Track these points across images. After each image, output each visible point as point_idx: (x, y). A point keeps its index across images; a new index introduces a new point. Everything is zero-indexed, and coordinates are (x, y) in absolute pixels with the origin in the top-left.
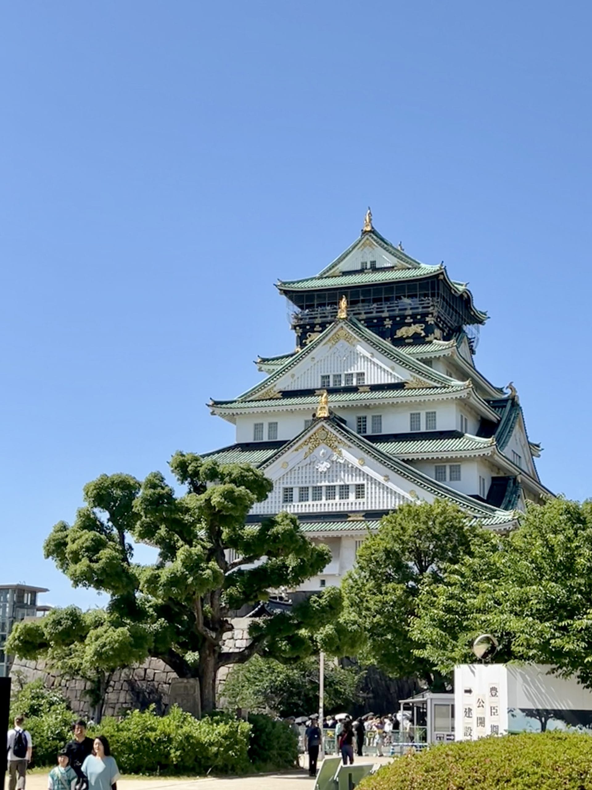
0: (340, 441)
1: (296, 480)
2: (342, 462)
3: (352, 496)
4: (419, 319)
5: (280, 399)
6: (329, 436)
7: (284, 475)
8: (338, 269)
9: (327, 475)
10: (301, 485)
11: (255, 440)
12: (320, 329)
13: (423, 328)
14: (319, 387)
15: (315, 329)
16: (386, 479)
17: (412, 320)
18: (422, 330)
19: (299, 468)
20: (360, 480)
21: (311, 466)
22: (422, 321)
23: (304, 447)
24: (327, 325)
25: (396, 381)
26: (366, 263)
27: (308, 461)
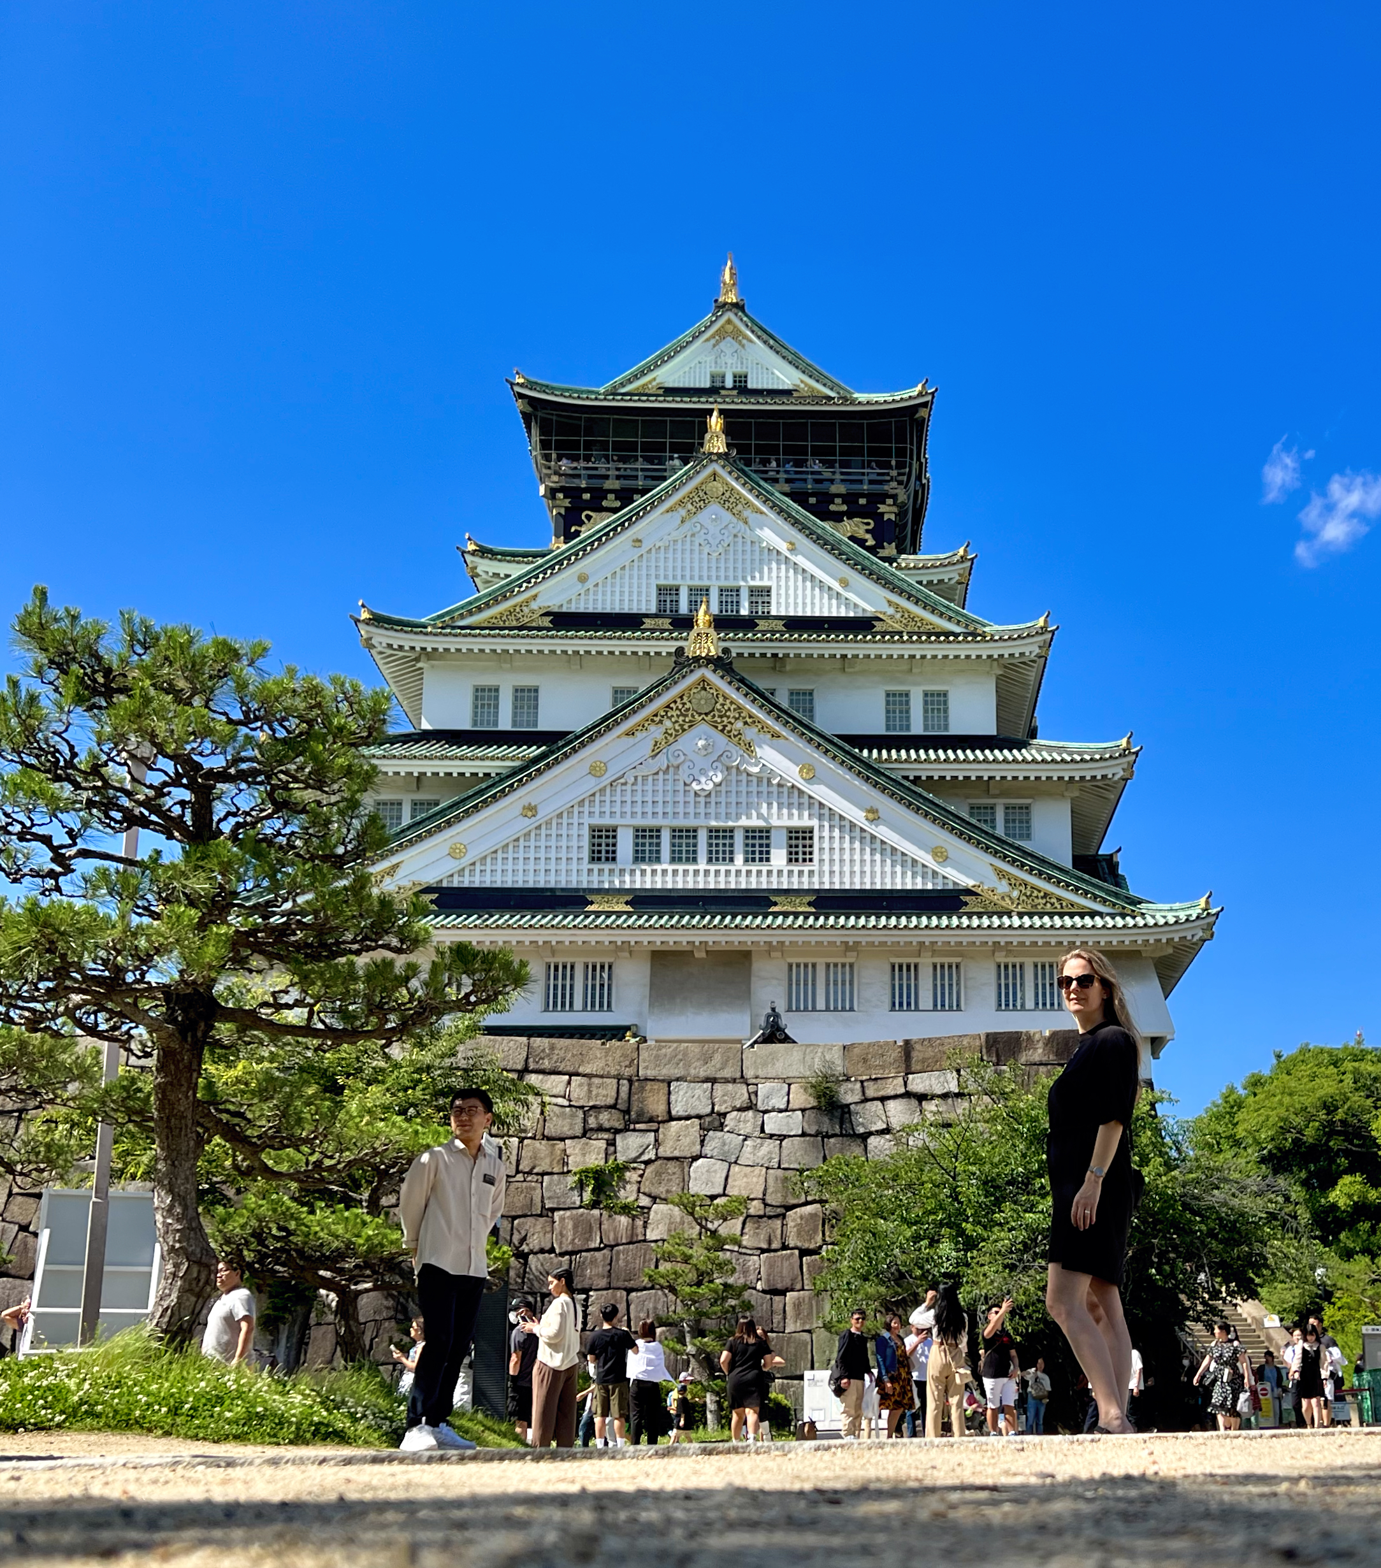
0: (749, 720)
1: (628, 808)
2: (755, 770)
3: (779, 857)
4: (862, 505)
5: (549, 629)
6: (718, 706)
7: (593, 795)
8: (654, 379)
9: (713, 799)
10: (640, 822)
11: (475, 723)
12: (618, 504)
13: (870, 527)
14: (653, 610)
15: (605, 503)
16: (871, 816)
17: (845, 508)
18: (867, 531)
19: (636, 778)
20: (800, 816)
21: (670, 777)
22: (868, 512)
23: (652, 728)
24: (635, 497)
25: (852, 614)
26: (724, 377)
27: (662, 761)
